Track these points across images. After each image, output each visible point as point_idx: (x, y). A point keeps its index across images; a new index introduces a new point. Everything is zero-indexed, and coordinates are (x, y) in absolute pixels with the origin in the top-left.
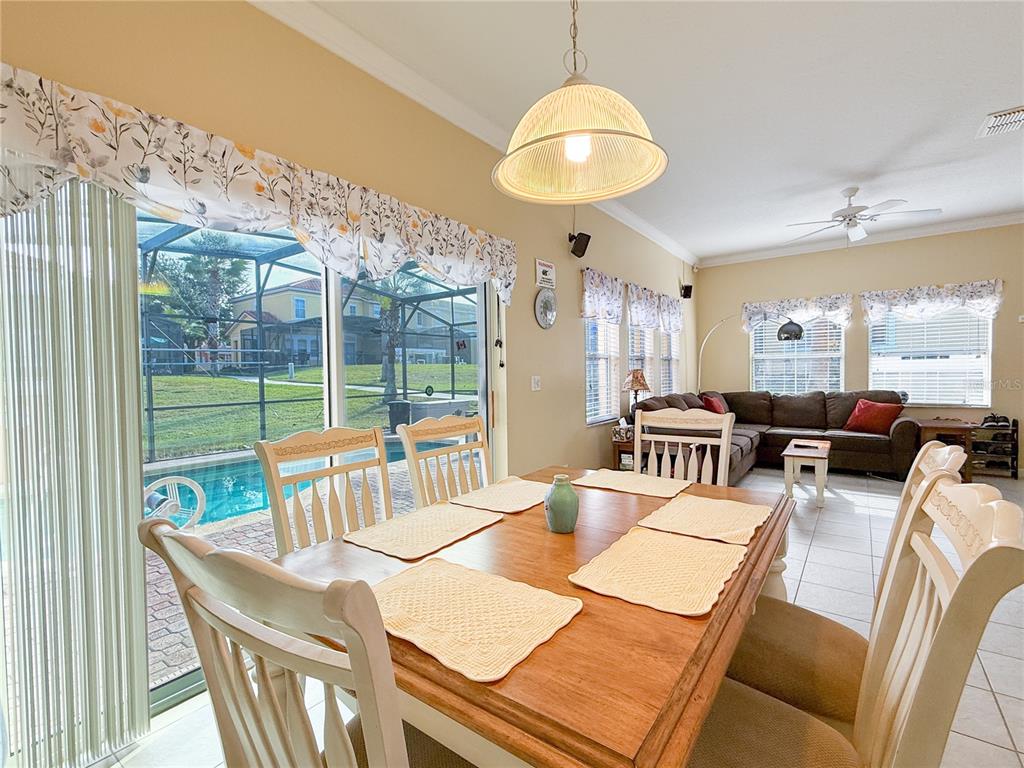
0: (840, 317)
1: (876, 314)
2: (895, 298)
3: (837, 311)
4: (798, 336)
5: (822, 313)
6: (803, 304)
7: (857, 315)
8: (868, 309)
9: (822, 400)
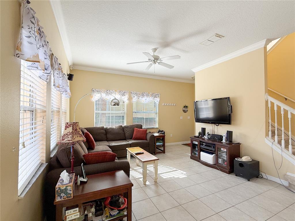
0: (125, 99)
1: (135, 99)
2: (139, 95)
3: (125, 97)
4: (118, 105)
5: (120, 97)
6: (114, 93)
7: (130, 99)
8: (133, 97)
9: (122, 129)
